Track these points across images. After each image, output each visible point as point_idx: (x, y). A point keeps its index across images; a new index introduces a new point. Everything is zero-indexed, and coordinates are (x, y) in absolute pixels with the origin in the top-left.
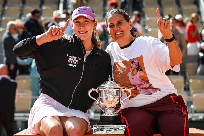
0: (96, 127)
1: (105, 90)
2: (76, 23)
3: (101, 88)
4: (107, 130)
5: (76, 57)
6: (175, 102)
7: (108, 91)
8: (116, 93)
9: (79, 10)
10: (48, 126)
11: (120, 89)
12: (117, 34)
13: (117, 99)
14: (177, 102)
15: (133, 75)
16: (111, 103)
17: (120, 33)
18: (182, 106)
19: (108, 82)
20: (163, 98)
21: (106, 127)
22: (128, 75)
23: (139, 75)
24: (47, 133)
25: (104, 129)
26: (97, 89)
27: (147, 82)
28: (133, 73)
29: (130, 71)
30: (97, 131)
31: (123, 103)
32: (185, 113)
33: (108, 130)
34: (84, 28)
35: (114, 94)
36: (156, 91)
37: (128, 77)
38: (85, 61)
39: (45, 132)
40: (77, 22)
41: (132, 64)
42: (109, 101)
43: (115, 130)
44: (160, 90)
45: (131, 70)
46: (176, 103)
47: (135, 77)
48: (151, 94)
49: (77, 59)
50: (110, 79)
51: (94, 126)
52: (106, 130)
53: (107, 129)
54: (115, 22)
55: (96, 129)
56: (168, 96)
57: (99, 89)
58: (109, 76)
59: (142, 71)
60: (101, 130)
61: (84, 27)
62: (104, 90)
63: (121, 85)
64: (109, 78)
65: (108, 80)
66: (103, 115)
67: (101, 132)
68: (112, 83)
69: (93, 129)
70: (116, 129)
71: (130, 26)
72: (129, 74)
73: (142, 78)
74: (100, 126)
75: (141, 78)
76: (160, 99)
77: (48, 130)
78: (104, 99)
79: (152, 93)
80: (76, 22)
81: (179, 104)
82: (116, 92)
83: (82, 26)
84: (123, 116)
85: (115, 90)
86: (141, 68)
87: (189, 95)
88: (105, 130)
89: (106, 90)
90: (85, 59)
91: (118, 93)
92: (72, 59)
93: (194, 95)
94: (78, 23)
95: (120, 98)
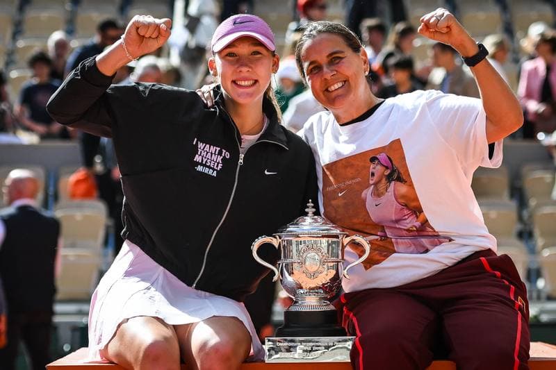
0: (273, 341)
1: (297, 239)
2: (228, 58)
3: (286, 236)
4: (304, 351)
5: (218, 149)
6: (492, 271)
7: (305, 243)
8: (328, 250)
9: (235, 23)
10: (137, 342)
11: (338, 238)
12: (333, 88)
13: (332, 264)
14: (498, 273)
15: (377, 194)
16: (313, 275)
17: (340, 85)
18: (511, 283)
19: (306, 218)
20: (459, 263)
21: (301, 342)
22: (363, 195)
23: (395, 194)
24: (136, 360)
25: (296, 346)
26: (276, 238)
27: (415, 213)
28: (378, 190)
29: (369, 186)
30: (277, 353)
31: (347, 276)
32: (520, 302)
33: (306, 351)
34: (250, 70)
35: (323, 251)
36: (441, 243)
37: (364, 202)
38: (242, 161)
39: (130, 357)
40: (230, 55)
41: (372, 166)
42: (310, 270)
43: (325, 348)
44: (450, 240)
45: (371, 182)
46: (495, 276)
47: (383, 199)
48: (427, 251)
49: (220, 153)
50: (310, 211)
51: (269, 341)
52: (301, 351)
53: (305, 348)
54: (322, 59)
55: (273, 349)
56: (472, 255)
57: (280, 238)
58: (309, 202)
59: (401, 182)
60: (288, 350)
61: (250, 67)
62: (294, 240)
63: (342, 227)
64: (308, 207)
65: (306, 214)
66: (293, 309)
67: (287, 355)
68: (316, 221)
69: (266, 347)
70: (327, 347)
71: (365, 63)
72: (368, 194)
73: (402, 201)
74: (286, 340)
75: (400, 200)
76: (450, 265)
77: (138, 352)
78: (295, 266)
79: (428, 246)
80: (227, 55)
81: (502, 278)
82: (329, 245)
83: (246, 66)
84: (350, 310)
85: (324, 240)
86: (399, 173)
87: (533, 251)
88: (299, 351)
89: (299, 239)
90: (242, 156)
91: (333, 249)
92: (207, 153)
93: (546, 253)
94: (233, 56)
95: (338, 262)
